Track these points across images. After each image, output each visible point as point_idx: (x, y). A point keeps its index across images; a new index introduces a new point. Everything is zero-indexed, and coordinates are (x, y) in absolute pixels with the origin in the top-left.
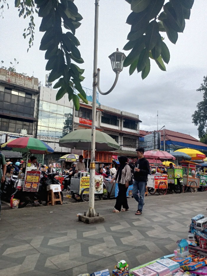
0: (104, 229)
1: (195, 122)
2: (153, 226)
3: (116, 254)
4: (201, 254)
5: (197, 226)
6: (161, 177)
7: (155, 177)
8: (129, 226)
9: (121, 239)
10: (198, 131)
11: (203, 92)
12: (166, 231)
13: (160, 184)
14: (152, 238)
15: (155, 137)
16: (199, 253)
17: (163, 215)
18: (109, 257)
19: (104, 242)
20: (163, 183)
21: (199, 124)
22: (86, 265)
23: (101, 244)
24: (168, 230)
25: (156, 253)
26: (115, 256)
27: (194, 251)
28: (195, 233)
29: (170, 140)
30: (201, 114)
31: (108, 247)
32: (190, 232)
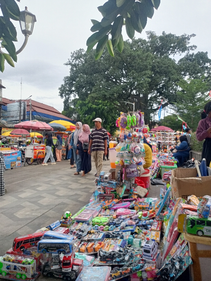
0: (14, 198)
1: (61, 95)
2: (56, 188)
3: (45, 213)
4: (107, 198)
5: (105, 179)
6: (40, 148)
7: (34, 147)
8: (37, 192)
9: (38, 202)
10: (63, 104)
11: (70, 67)
12: (70, 190)
13: (38, 154)
14: (64, 196)
15: (20, 106)
16: (105, 198)
17: (57, 179)
18: (42, 216)
19: (24, 207)
20: (41, 153)
21: (64, 98)
22: (26, 226)
23: (24, 209)
24: (71, 189)
25: (75, 205)
26: (45, 214)
27: (102, 197)
28: (101, 185)
29: (35, 111)
30: (66, 88)
31: (33, 210)
32: (97, 185)
